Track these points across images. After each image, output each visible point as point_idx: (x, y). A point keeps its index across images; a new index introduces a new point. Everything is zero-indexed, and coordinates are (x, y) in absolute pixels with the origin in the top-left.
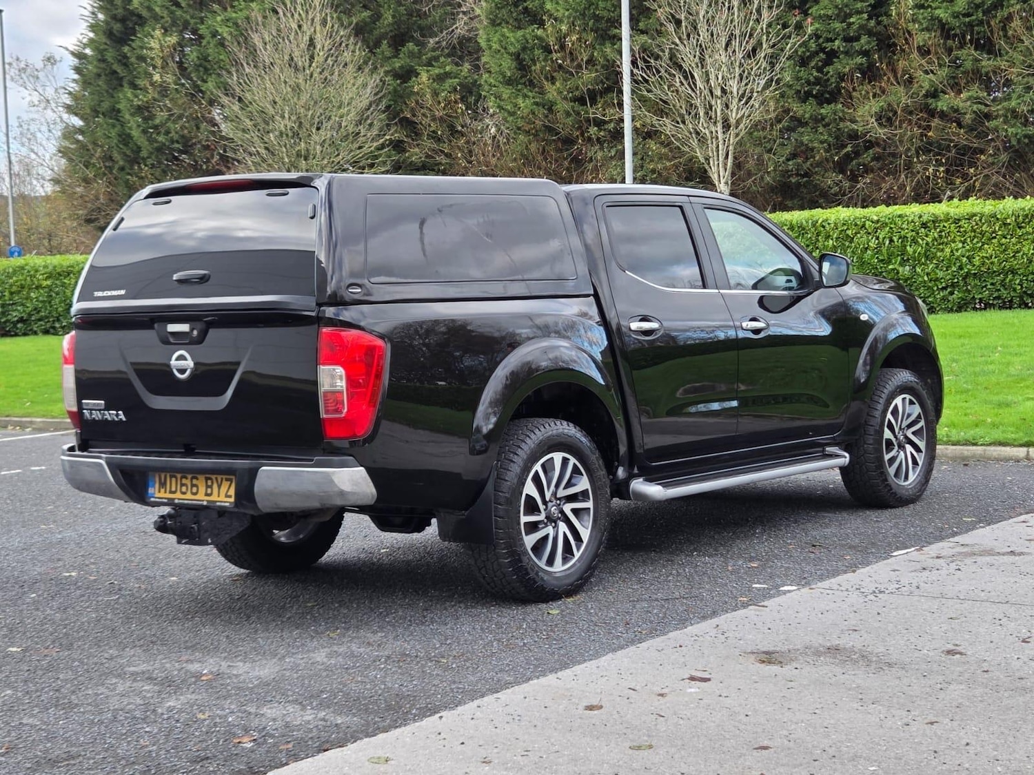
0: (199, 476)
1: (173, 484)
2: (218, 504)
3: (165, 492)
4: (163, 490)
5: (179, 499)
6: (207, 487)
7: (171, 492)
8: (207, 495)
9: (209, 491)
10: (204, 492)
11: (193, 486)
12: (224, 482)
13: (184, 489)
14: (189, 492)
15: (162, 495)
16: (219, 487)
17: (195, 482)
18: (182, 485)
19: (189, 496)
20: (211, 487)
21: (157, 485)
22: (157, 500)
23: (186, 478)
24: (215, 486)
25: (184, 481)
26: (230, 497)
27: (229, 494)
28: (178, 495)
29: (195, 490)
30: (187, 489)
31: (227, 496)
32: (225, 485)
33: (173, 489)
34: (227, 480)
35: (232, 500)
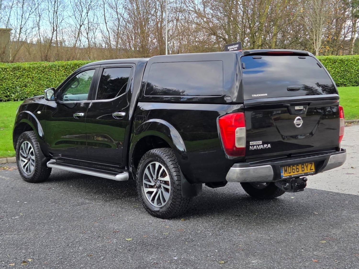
0: (299, 165)
1: (289, 169)
2: (309, 173)
3: (287, 174)
4: (286, 173)
5: (293, 175)
6: (302, 168)
7: (289, 173)
8: (302, 171)
9: (303, 169)
10: (301, 170)
11: (297, 169)
12: (309, 164)
13: (294, 171)
14: (296, 172)
15: (286, 175)
16: (307, 167)
17: (297, 167)
18: (293, 169)
19: (296, 173)
20: (304, 168)
21: (284, 172)
22: (285, 177)
23: (294, 166)
24: (305, 167)
25: (294, 168)
26: (312, 170)
27: (311, 169)
28: (292, 174)
29: (298, 170)
30: (295, 170)
31: (311, 170)
32: (309, 166)
33: (290, 172)
34: (310, 164)
35: (314, 170)
